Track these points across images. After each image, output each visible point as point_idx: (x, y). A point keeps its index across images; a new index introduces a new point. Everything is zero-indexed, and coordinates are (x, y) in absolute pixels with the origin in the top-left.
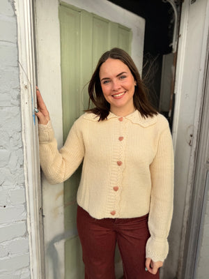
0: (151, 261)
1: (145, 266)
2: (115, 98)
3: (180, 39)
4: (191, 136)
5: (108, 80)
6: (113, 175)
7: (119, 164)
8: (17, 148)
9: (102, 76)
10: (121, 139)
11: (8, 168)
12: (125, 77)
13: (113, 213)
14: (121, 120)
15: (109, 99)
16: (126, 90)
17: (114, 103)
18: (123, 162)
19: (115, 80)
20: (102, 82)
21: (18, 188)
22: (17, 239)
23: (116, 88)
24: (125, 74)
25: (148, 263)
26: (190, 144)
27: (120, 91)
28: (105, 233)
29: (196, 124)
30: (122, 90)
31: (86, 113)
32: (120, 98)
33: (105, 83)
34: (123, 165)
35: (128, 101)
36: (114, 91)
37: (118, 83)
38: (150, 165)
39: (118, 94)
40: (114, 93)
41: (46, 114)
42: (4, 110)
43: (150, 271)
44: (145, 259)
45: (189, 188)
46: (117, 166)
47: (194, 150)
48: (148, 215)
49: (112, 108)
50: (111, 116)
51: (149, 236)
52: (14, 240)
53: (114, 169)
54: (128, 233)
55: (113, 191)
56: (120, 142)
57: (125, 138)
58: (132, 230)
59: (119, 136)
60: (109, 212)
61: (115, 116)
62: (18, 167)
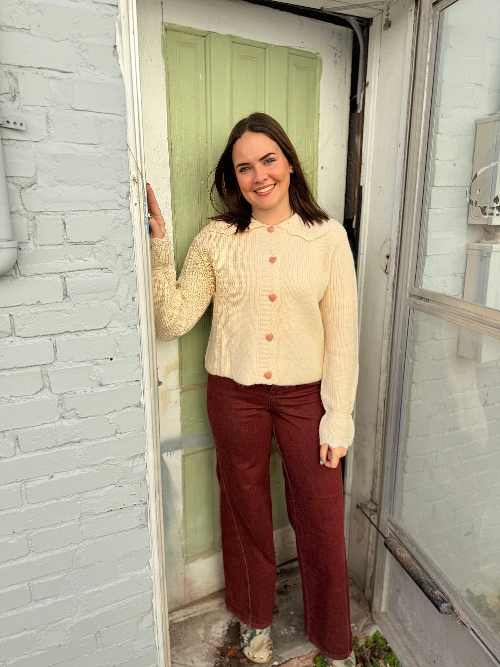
0: (329, 449)
1: (319, 459)
2: (260, 195)
3: (367, 89)
4: (388, 257)
5: (246, 167)
6: (263, 317)
7: (272, 298)
8: (127, 271)
9: (237, 161)
10: (272, 260)
11: (116, 301)
12: (273, 160)
13: (268, 376)
14: (270, 230)
15: (250, 197)
16: (277, 182)
17: (258, 202)
18: (278, 295)
19: (258, 166)
20: (237, 170)
21: (130, 331)
22: (129, 409)
23: (260, 178)
24: (272, 156)
25: (323, 453)
26: (386, 272)
27: (267, 183)
28: (256, 412)
29: (395, 236)
30: (270, 182)
31: (213, 222)
32: (267, 194)
33: (241, 171)
34: (278, 300)
35: (280, 200)
36: (257, 183)
37: (262, 171)
38: (320, 303)
39: (263, 188)
40: (257, 187)
41: (161, 222)
42: (109, 214)
43: (328, 465)
44: (319, 448)
45: (386, 343)
46: (269, 302)
47: (391, 280)
48: (320, 381)
49: (255, 212)
50: (254, 224)
51: (323, 412)
52: (125, 411)
53: (264, 307)
54: (291, 411)
55: (266, 341)
56: (271, 265)
57: (279, 259)
58: (296, 406)
59: (269, 256)
60: (263, 374)
61: (261, 224)
62: (130, 300)
